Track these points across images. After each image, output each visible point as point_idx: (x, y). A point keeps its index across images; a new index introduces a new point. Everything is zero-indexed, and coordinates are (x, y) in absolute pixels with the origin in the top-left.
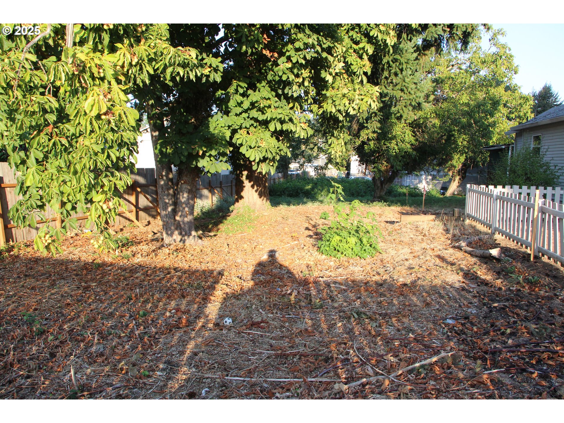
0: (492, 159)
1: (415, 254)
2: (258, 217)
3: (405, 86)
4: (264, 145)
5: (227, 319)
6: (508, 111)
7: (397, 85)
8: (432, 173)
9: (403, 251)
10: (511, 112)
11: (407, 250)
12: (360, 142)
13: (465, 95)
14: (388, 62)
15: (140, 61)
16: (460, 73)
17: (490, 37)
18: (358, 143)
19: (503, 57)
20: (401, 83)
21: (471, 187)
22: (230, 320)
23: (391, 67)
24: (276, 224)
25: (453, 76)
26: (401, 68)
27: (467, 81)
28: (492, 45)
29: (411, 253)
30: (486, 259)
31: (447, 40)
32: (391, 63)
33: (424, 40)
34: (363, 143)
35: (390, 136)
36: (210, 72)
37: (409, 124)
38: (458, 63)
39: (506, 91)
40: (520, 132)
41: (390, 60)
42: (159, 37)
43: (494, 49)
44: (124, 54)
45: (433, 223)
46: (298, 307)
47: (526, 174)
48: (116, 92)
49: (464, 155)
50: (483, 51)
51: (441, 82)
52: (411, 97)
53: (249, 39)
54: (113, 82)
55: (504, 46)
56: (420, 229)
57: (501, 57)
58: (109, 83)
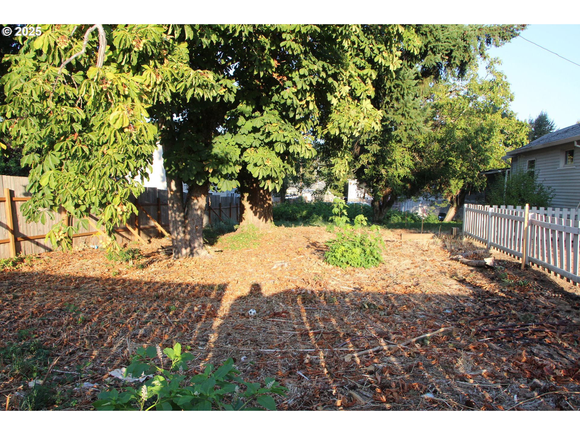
0: (489, 184)
1: (416, 264)
2: (262, 235)
3: (406, 111)
4: (269, 164)
5: (251, 310)
6: (505, 137)
7: (398, 109)
8: (431, 199)
9: (405, 262)
10: (508, 139)
11: (408, 261)
12: (360, 166)
13: (463, 120)
14: (390, 88)
15: (164, 81)
16: (459, 98)
17: (486, 65)
18: (358, 166)
19: (500, 85)
20: (402, 108)
21: (468, 206)
22: (255, 311)
23: (393, 92)
24: (280, 241)
25: (451, 102)
26: (402, 93)
27: (465, 106)
28: (489, 73)
29: (412, 263)
30: (482, 268)
31: (445, 67)
32: (393, 89)
33: (424, 67)
34: (363, 167)
35: (389, 160)
36: (225, 92)
37: (409, 149)
38: (456, 90)
39: (502, 118)
40: (516, 156)
41: (392, 85)
42: (180, 60)
43: (491, 77)
44: (150, 74)
45: (432, 240)
46: (313, 301)
47: (520, 195)
48: (139, 109)
49: (462, 181)
50: (480, 78)
51: (440, 108)
52: (412, 122)
53: (262, 62)
54: (137, 100)
55: (500, 74)
56: (420, 245)
57: (498, 84)
58: (133, 101)
